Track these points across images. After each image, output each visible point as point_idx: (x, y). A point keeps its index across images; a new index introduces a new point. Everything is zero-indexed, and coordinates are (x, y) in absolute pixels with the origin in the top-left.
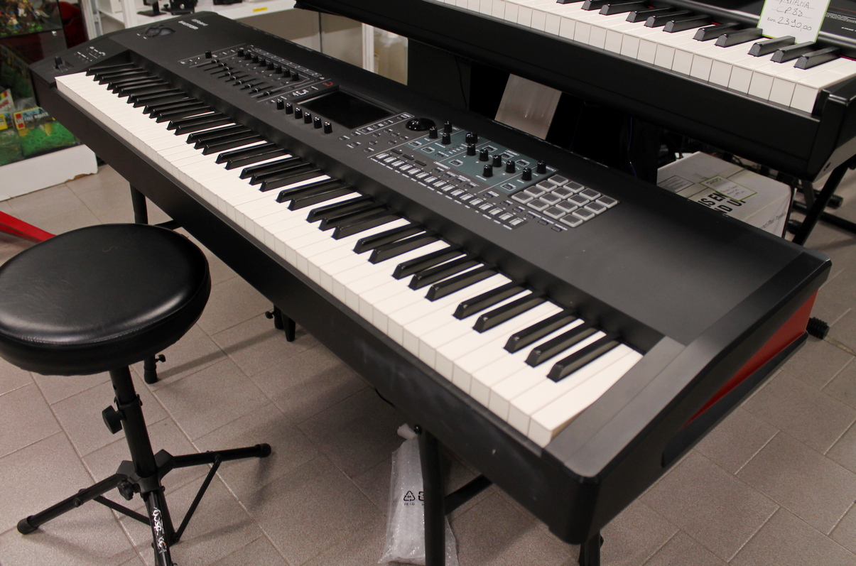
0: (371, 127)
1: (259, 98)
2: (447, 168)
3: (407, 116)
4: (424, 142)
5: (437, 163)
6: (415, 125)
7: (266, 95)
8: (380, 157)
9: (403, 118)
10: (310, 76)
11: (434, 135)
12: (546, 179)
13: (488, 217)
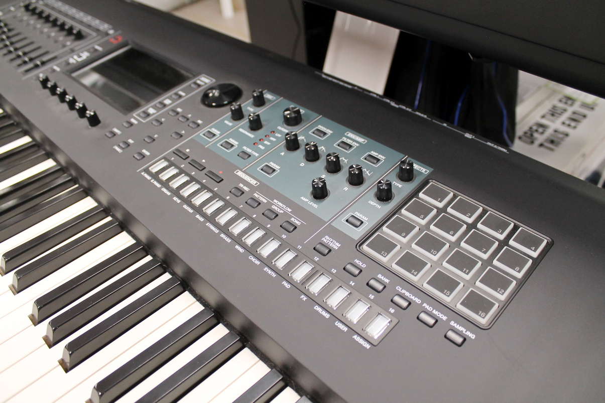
0: (170, 98)
1: (27, 71)
2: (253, 182)
3: (205, 80)
4: (223, 128)
5: (240, 174)
6: (214, 99)
7: (37, 66)
8: (155, 169)
9: (199, 86)
10: (98, 30)
11: (238, 115)
12: (415, 194)
13: (324, 314)
